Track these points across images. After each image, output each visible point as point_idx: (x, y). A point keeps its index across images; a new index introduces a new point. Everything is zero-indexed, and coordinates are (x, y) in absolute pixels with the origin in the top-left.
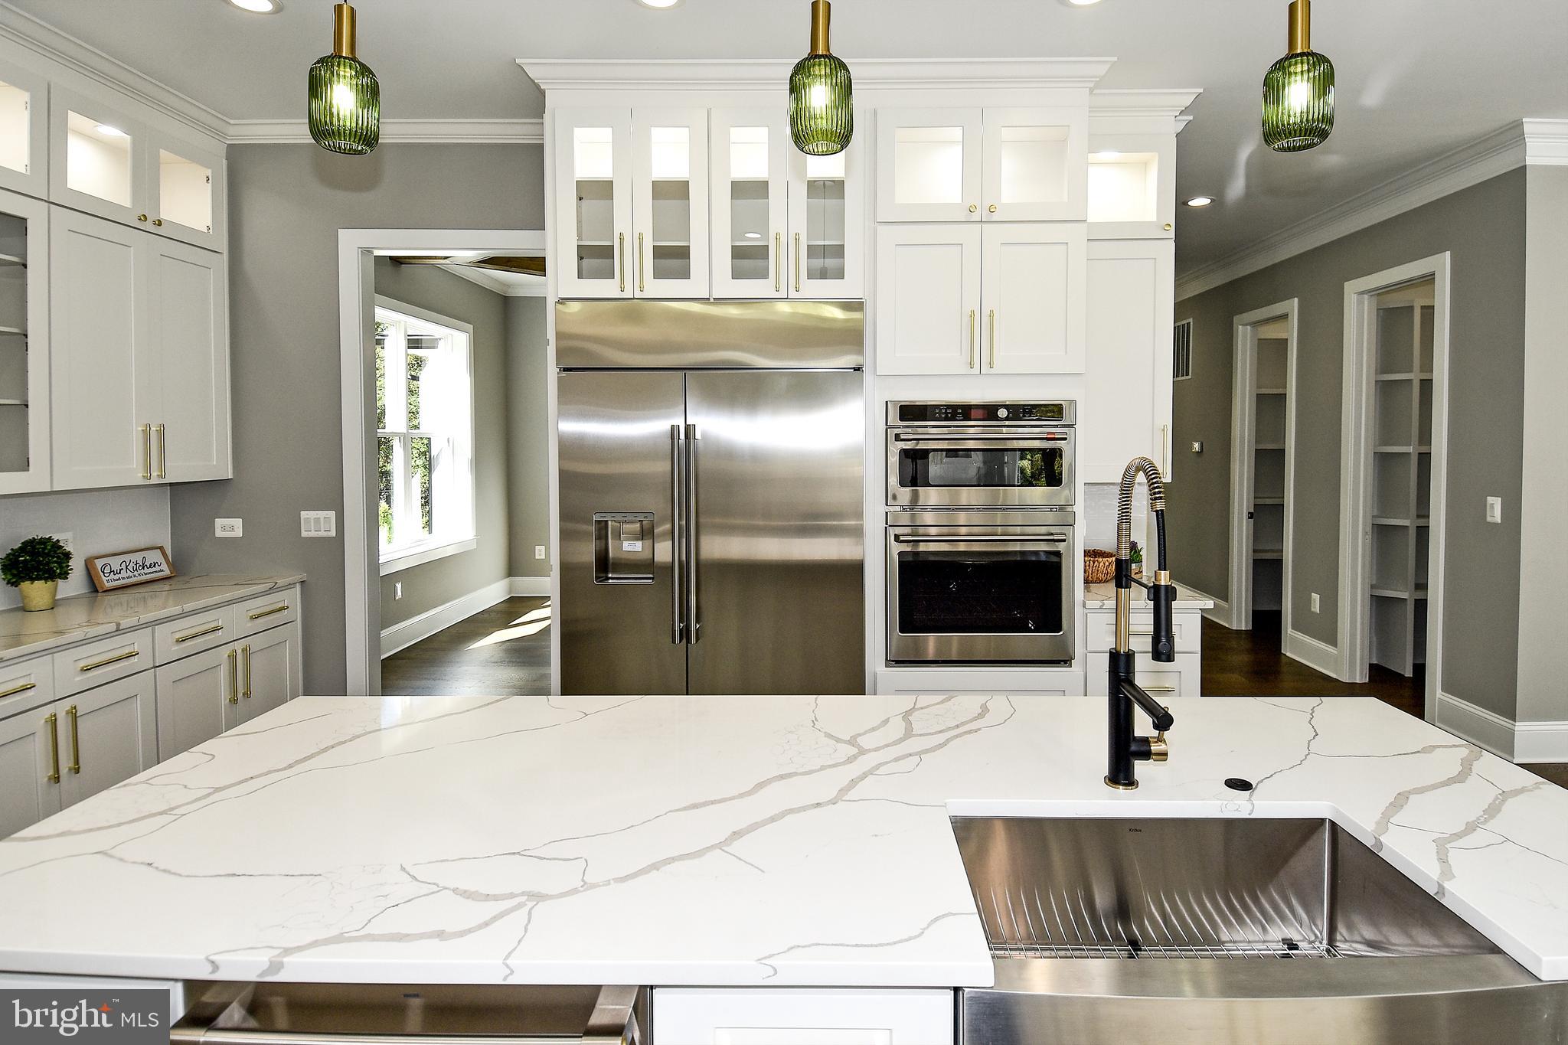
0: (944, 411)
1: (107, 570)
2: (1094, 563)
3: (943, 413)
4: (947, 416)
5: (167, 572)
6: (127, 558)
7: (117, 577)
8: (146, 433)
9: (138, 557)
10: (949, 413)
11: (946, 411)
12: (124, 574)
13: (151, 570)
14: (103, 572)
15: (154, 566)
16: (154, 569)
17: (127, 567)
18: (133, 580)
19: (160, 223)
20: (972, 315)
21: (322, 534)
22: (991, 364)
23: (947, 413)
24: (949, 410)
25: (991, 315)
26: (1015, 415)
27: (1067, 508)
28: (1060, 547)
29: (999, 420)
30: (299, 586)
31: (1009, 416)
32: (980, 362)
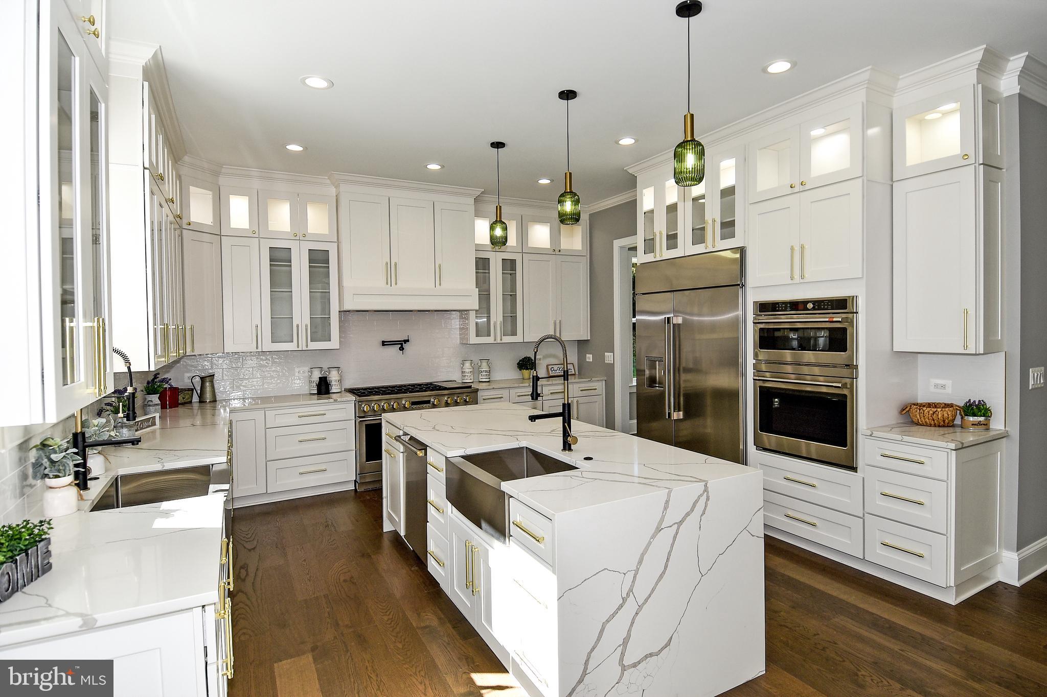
0: (780, 305)
1: (553, 369)
2: (920, 410)
5: (573, 372)
6: (560, 366)
8: (555, 323)
10: (784, 307)
12: (558, 371)
14: (551, 370)
17: (559, 369)
19: (560, 251)
20: (792, 249)
21: (610, 362)
22: (802, 277)
23: (782, 307)
24: (783, 305)
25: (802, 247)
26: (816, 307)
27: (851, 366)
28: (845, 392)
29: (809, 310)
30: (604, 382)
31: (813, 307)
32: (797, 276)
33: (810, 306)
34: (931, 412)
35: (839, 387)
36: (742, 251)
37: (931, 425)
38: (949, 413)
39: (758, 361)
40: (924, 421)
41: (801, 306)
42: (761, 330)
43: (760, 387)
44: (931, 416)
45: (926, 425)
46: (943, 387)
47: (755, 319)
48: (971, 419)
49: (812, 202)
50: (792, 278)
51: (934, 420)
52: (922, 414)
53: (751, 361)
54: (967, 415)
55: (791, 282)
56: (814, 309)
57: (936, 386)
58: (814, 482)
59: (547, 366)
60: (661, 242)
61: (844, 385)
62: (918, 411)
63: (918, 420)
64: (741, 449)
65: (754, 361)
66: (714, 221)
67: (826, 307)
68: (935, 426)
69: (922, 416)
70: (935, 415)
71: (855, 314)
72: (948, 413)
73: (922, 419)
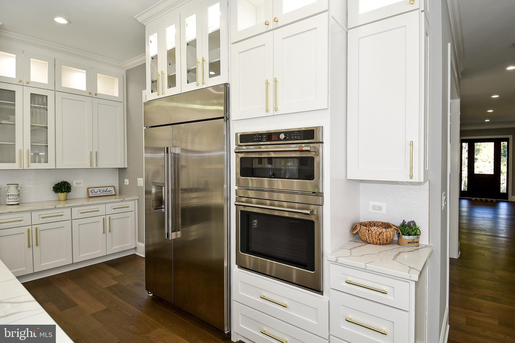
0: (257, 137)
1: (93, 191)
3: (258, 138)
4: (259, 139)
5: (114, 193)
6: (101, 189)
7: (95, 194)
8: (91, 153)
9: (105, 189)
10: (260, 138)
11: (259, 137)
12: (98, 193)
13: (108, 192)
14: (91, 192)
15: (110, 191)
16: (109, 192)
17: (100, 191)
18: (101, 195)
19: (96, 95)
20: (267, 83)
21: (141, 185)
22: (276, 109)
23: (259, 138)
24: (260, 136)
25: (276, 81)
26: (288, 138)
27: (318, 194)
28: (313, 218)
29: (281, 140)
30: (137, 201)
31: (285, 138)
32: (271, 108)
33: (282, 136)
34: (378, 233)
35: (308, 214)
36: (226, 87)
37: (376, 244)
38: (391, 233)
39: (240, 188)
40: (371, 240)
41: (273, 137)
42: (242, 159)
43: (241, 211)
44: (378, 236)
45: (373, 243)
46: (380, 208)
47: (236, 149)
48: (406, 237)
49: (283, 39)
50: (267, 111)
51: (380, 240)
52: (370, 235)
53: (234, 187)
54: (404, 235)
55: (266, 114)
56: (285, 139)
57: (374, 207)
58: (286, 302)
59: (88, 189)
60: (164, 82)
61: (312, 212)
62: (367, 231)
63: (367, 239)
64: (226, 267)
65: (236, 188)
66: (203, 60)
67: (296, 137)
68: (380, 244)
69: (370, 236)
70: (380, 236)
71: (321, 144)
72: (389, 233)
73: (370, 238)
